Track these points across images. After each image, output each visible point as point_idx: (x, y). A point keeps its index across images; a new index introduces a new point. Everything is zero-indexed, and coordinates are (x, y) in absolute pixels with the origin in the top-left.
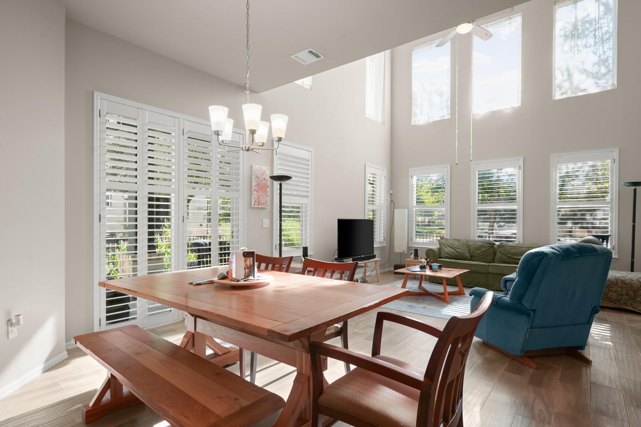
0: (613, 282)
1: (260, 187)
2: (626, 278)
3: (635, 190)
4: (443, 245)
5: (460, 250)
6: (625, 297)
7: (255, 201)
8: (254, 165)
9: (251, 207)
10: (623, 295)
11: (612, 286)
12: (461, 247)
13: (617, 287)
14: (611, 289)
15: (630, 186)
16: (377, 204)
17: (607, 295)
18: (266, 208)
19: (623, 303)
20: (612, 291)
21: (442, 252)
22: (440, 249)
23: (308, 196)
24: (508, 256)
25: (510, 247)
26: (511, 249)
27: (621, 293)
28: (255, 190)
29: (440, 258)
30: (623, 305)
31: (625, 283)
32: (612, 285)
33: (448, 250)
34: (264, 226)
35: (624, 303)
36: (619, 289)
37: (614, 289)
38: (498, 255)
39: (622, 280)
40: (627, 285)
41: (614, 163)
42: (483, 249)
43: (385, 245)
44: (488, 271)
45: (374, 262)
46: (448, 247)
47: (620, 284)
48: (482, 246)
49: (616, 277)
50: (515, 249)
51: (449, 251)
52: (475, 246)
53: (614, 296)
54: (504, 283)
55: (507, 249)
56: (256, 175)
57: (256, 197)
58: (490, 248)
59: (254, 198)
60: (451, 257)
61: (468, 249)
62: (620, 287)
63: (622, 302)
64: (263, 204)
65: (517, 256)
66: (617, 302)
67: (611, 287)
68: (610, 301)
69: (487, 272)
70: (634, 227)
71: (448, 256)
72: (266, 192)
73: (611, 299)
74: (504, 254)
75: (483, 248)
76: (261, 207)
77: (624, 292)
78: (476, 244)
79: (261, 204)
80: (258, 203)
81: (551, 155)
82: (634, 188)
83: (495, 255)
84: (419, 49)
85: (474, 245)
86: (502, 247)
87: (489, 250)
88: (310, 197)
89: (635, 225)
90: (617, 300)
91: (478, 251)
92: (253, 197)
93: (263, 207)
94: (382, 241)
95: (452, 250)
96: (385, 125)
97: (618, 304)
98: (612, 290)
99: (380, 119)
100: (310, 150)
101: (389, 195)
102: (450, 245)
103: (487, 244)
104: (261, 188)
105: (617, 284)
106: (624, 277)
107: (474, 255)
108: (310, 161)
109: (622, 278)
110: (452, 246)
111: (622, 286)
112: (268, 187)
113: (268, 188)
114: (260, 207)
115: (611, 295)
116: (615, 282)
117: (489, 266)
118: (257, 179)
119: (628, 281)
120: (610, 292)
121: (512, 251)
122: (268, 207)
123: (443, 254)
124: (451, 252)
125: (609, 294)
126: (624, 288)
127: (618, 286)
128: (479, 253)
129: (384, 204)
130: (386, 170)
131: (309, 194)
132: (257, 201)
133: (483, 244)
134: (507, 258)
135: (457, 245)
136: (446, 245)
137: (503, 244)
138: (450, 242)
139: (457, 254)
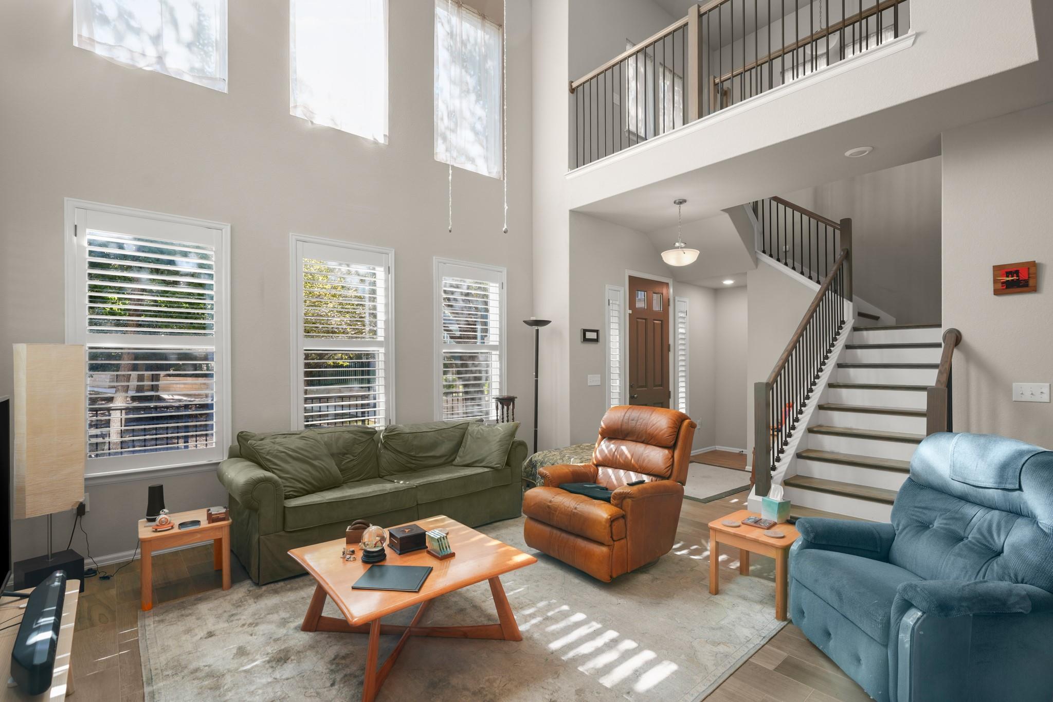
5: (320, 462)
24: (411, 455)
26: (413, 440)
33: (294, 468)
42: (358, 449)
44: (417, 502)
50: (418, 439)
51: (298, 470)
52: (340, 444)
55: (407, 441)
60: (310, 486)
65: (426, 452)
69: (415, 504)
71: (304, 487)
74: (403, 453)
75: (356, 446)
83: (378, 457)
85: (337, 442)
86: (394, 436)
87: (368, 449)
89: (538, 380)
95: (304, 466)
102: (292, 453)
103: (363, 434)
110: (297, 454)
117: (419, 488)
121: (415, 443)
124: (303, 472)
128: (353, 460)
134: (409, 460)
135: (308, 449)
136: (283, 454)
137: (396, 430)
138: (287, 446)
139: (318, 475)
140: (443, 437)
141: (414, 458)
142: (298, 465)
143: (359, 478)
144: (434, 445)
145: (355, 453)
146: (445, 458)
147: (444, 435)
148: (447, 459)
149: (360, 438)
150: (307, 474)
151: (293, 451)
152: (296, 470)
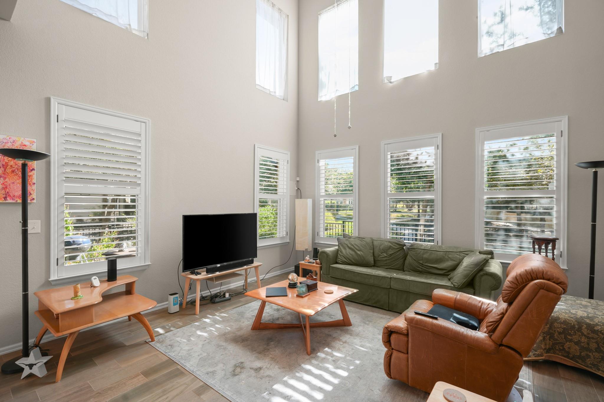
0: (573, 327)
2: (596, 320)
3: (596, 173)
4: (342, 246)
5: (361, 252)
6: (594, 354)
10: (590, 351)
11: (572, 333)
12: (363, 248)
13: (580, 336)
14: (569, 337)
15: (587, 168)
16: (280, 194)
17: (563, 346)
19: (590, 364)
20: (571, 341)
21: (339, 254)
22: (338, 251)
24: (420, 263)
25: (423, 251)
26: (423, 254)
27: (587, 346)
29: (337, 263)
30: (591, 368)
31: (595, 330)
32: (571, 331)
33: (346, 252)
35: (594, 365)
36: (583, 339)
37: (576, 338)
38: (409, 259)
39: (589, 325)
40: (598, 335)
41: (562, 136)
42: (391, 252)
43: (288, 241)
44: (391, 286)
45: (254, 268)
46: (347, 249)
47: (585, 331)
48: (390, 247)
49: (578, 317)
50: (428, 254)
51: (348, 253)
52: (382, 247)
53: (575, 349)
54: (387, 334)
55: (419, 253)
58: (400, 250)
60: (350, 262)
61: (372, 251)
62: (585, 335)
63: (588, 361)
65: (432, 264)
66: (580, 361)
67: (570, 335)
68: (567, 357)
69: (389, 287)
70: (594, 227)
71: (347, 261)
73: (568, 353)
74: (415, 260)
75: (390, 250)
77: (593, 346)
78: (382, 244)
81: (476, 129)
82: (594, 170)
83: (405, 259)
84: (326, 13)
85: (380, 246)
86: (413, 250)
87: (398, 254)
89: (595, 225)
90: (580, 357)
91: (384, 254)
94: (285, 236)
95: (352, 252)
96: (287, 101)
97: (582, 365)
98: (572, 339)
99: (279, 92)
101: (295, 182)
102: (349, 245)
103: (396, 244)
105: (580, 329)
106: (591, 318)
107: (379, 259)
108: (143, 135)
109: (588, 321)
110: (352, 247)
111: (590, 336)
112: (33, 169)
113: (34, 172)
115: (569, 348)
116: (576, 326)
117: (392, 279)
119: (600, 327)
120: (567, 342)
121: (425, 256)
122: (34, 201)
123: (340, 258)
124: (349, 255)
125: (566, 345)
126: (593, 338)
127: (583, 334)
128: (386, 257)
129: (286, 193)
130: (289, 154)
133: (390, 244)
134: (419, 265)
135: (359, 246)
136: (346, 245)
137: (415, 246)
138: (351, 242)
139: (357, 258)
140: (449, 257)
141: (421, 265)
142: (348, 251)
143: (388, 267)
144: (440, 260)
145: (388, 253)
146: (445, 271)
147: (450, 256)
148: (446, 272)
149: (393, 246)
150: (351, 256)
151: (352, 245)
152: (346, 253)
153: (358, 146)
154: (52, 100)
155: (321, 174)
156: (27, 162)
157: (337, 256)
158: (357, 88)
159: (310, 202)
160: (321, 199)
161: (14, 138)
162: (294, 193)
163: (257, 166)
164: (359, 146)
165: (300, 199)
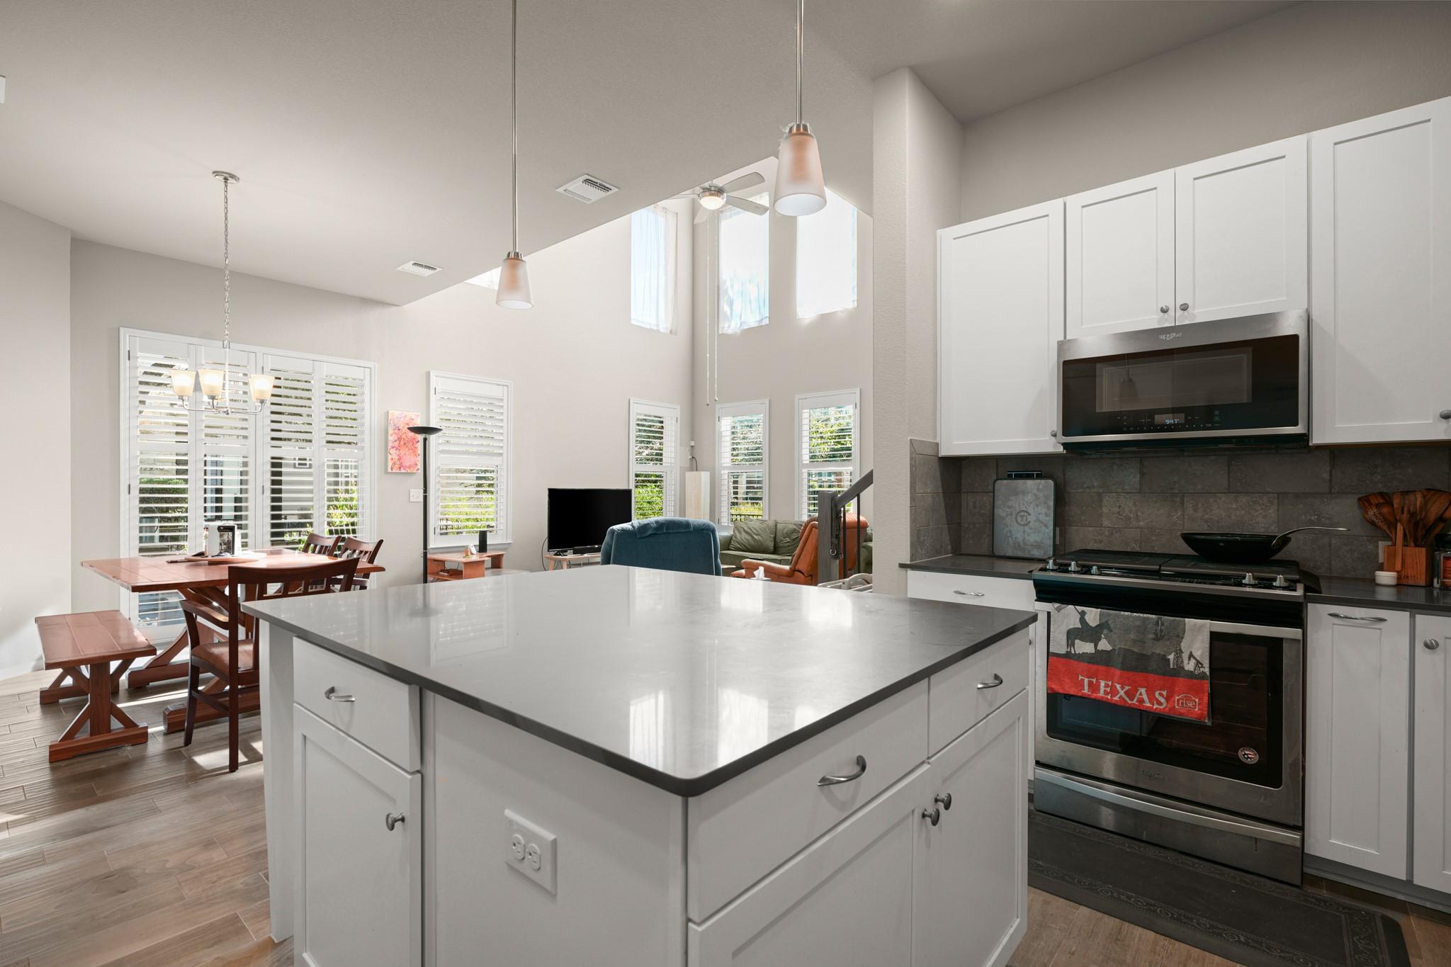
1: (402, 443)
4: (737, 529)
5: (760, 536)
7: (395, 463)
8: (390, 412)
9: (386, 472)
12: (764, 533)
16: (667, 464)
18: (415, 473)
21: (733, 540)
22: (732, 535)
23: (501, 454)
28: (393, 447)
29: (729, 549)
33: (743, 537)
34: (411, 500)
46: (743, 533)
48: (794, 531)
52: (785, 531)
56: (395, 425)
57: (396, 457)
59: (392, 459)
60: (745, 548)
61: (773, 535)
64: (409, 468)
71: (740, 546)
72: (414, 450)
76: (405, 471)
78: (786, 527)
79: (405, 468)
80: (398, 466)
85: (782, 529)
88: (505, 455)
91: (786, 539)
92: (390, 457)
93: (409, 471)
95: (749, 538)
96: (677, 335)
99: (664, 325)
100: (505, 384)
101: (689, 448)
102: (746, 529)
104: (405, 444)
107: (780, 545)
108: (505, 401)
110: (750, 531)
112: (418, 441)
113: (419, 444)
114: (403, 471)
118: (396, 431)
122: (419, 471)
123: (734, 543)
124: (745, 540)
128: (789, 542)
129: (674, 462)
130: (679, 409)
131: (504, 451)
132: (398, 463)
133: (795, 527)
135: (758, 529)
136: (742, 529)
138: (749, 525)
139: (752, 543)
142: (744, 535)
145: (792, 538)
150: (747, 541)
151: (750, 528)
152: (741, 538)
153: (768, 400)
154: (431, 374)
155: (723, 438)
156: (427, 437)
157: (731, 542)
158: (766, 321)
159: (705, 476)
160: (722, 472)
161: (405, 413)
162: (688, 465)
163: (634, 428)
164: (770, 401)
165: (696, 472)
